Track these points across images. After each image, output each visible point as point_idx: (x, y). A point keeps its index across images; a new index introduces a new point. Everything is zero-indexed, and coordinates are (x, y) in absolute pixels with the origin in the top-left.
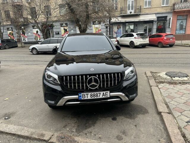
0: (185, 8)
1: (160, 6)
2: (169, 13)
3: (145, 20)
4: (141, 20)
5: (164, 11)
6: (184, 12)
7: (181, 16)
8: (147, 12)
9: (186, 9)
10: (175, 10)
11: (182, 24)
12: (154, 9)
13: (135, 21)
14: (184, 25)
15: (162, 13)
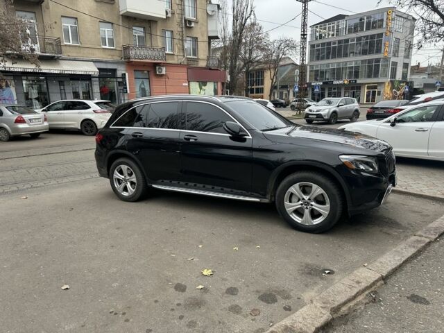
0: (146, 58)
1: (98, 47)
2: (117, 63)
3: (74, 73)
4: (67, 72)
5: (109, 58)
6: (144, 65)
7: (140, 73)
8: (73, 54)
9: (147, 61)
10: (131, 60)
11: (143, 86)
12: (87, 50)
13: (52, 72)
14: (147, 88)
15: (106, 62)
